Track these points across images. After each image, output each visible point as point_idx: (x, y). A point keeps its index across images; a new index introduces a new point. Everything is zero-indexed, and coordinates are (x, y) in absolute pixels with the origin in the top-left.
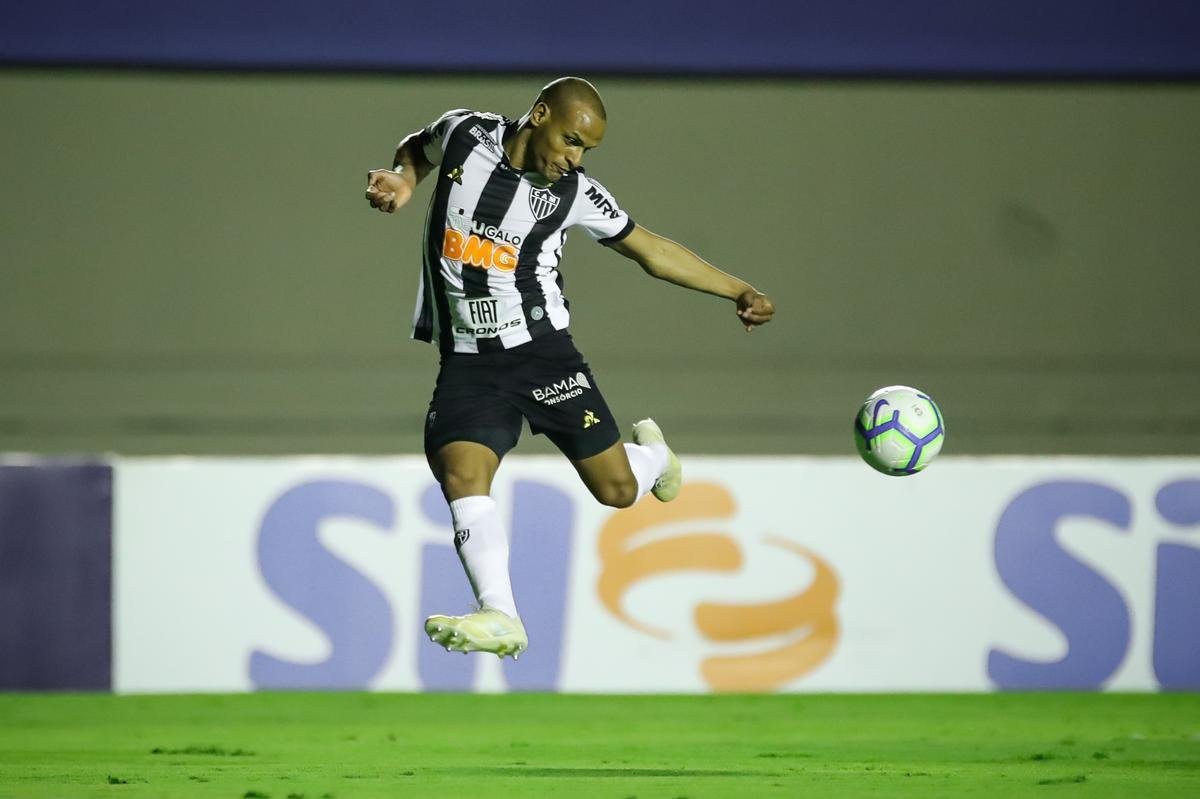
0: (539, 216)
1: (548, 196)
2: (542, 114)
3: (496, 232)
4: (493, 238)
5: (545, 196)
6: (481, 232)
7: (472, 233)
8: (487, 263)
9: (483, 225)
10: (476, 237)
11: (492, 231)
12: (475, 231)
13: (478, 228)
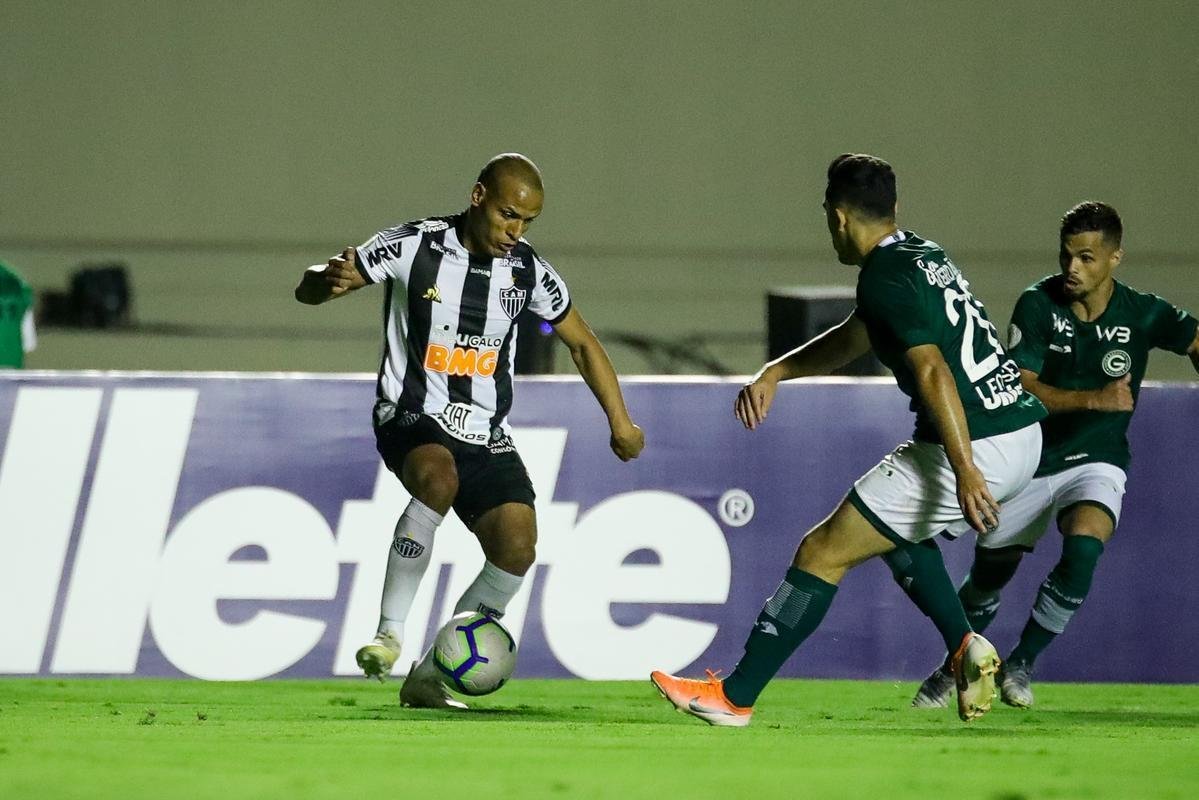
0: (512, 315)
1: (516, 292)
2: (480, 194)
3: (479, 340)
4: (477, 346)
5: (513, 294)
6: (465, 343)
7: (456, 345)
8: (471, 371)
9: (467, 337)
10: (461, 349)
11: (477, 339)
12: (460, 343)
13: (462, 340)
